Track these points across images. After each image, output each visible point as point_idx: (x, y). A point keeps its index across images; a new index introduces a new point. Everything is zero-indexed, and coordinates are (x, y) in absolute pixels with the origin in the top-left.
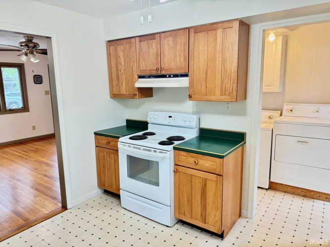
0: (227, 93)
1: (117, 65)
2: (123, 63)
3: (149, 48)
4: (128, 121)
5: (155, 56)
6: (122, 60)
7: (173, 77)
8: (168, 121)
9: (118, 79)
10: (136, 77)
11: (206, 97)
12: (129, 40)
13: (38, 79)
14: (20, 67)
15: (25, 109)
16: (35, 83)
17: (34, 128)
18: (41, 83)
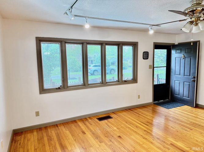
13: (146, 55)
14: (135, 45)
15: (135, 80)
16: (144, 59)
17: (139, 97)
18: (147, 59)
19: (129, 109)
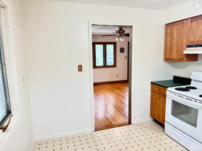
1: (171, 39)
2: (176, 38)
3: (198, 25)
4: (175, 77)
6: (175, 35)
9: (171, 48)
10: (185, 46)
12: (182, 21)
13: (122, 50)
14: (114, 44)
15: (115, 66)
16: (121, 52)
17: (118, 76)
18: (123, 52)
19: (109, 83)
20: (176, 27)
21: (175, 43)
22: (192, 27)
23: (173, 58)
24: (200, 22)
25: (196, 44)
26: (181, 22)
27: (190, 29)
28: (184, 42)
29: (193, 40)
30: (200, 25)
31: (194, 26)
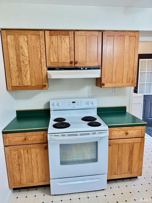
0: (131, 81)
1: (18, 56)
2: (27, 55)
3: (62, 42)
4: (18, 112)
5: (68, 50)
6: (26, 51)
7: (87, 69)
8: (72, 106)
9: (20, 70)
10: (46, 68)
11: (115, 84)
12: (36, 32)
20: (26, 39)
21: (27, 62)
22: (52, 43)
23: (26, 85)
24: (63, 39)
25: (60, 65)
26: (34, 32)
27: (50, 45)
28: (43, 62)
29: (56, 60)
30: (63, 42)
31: (55, 41)
